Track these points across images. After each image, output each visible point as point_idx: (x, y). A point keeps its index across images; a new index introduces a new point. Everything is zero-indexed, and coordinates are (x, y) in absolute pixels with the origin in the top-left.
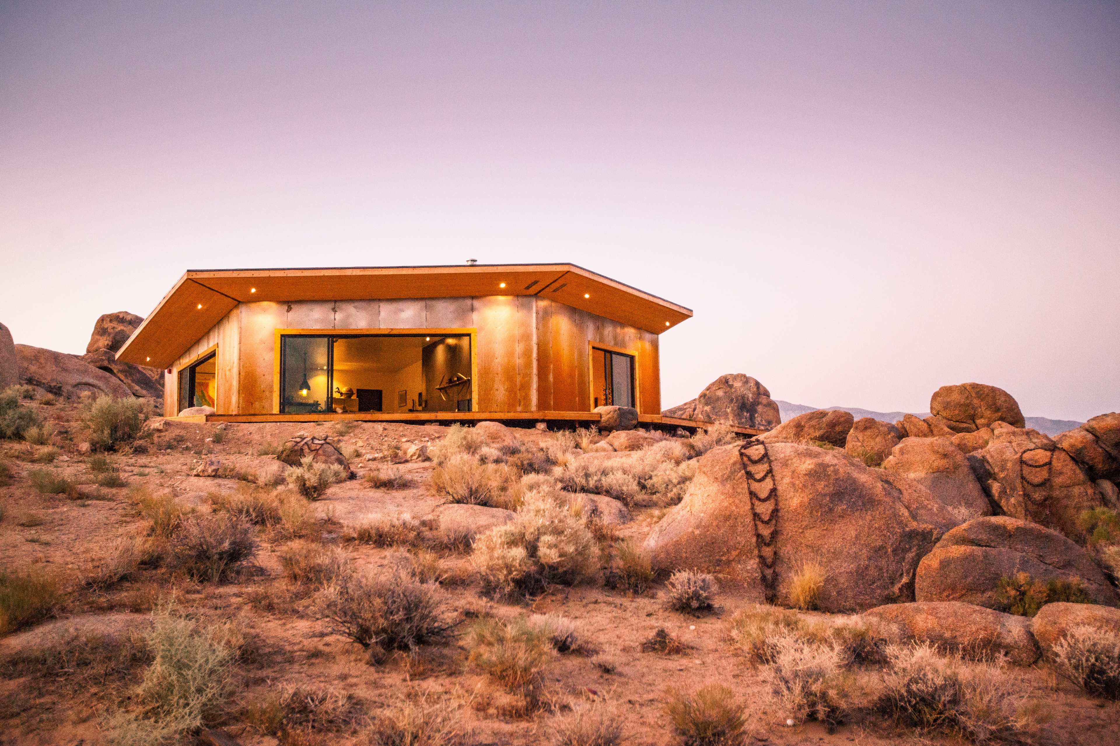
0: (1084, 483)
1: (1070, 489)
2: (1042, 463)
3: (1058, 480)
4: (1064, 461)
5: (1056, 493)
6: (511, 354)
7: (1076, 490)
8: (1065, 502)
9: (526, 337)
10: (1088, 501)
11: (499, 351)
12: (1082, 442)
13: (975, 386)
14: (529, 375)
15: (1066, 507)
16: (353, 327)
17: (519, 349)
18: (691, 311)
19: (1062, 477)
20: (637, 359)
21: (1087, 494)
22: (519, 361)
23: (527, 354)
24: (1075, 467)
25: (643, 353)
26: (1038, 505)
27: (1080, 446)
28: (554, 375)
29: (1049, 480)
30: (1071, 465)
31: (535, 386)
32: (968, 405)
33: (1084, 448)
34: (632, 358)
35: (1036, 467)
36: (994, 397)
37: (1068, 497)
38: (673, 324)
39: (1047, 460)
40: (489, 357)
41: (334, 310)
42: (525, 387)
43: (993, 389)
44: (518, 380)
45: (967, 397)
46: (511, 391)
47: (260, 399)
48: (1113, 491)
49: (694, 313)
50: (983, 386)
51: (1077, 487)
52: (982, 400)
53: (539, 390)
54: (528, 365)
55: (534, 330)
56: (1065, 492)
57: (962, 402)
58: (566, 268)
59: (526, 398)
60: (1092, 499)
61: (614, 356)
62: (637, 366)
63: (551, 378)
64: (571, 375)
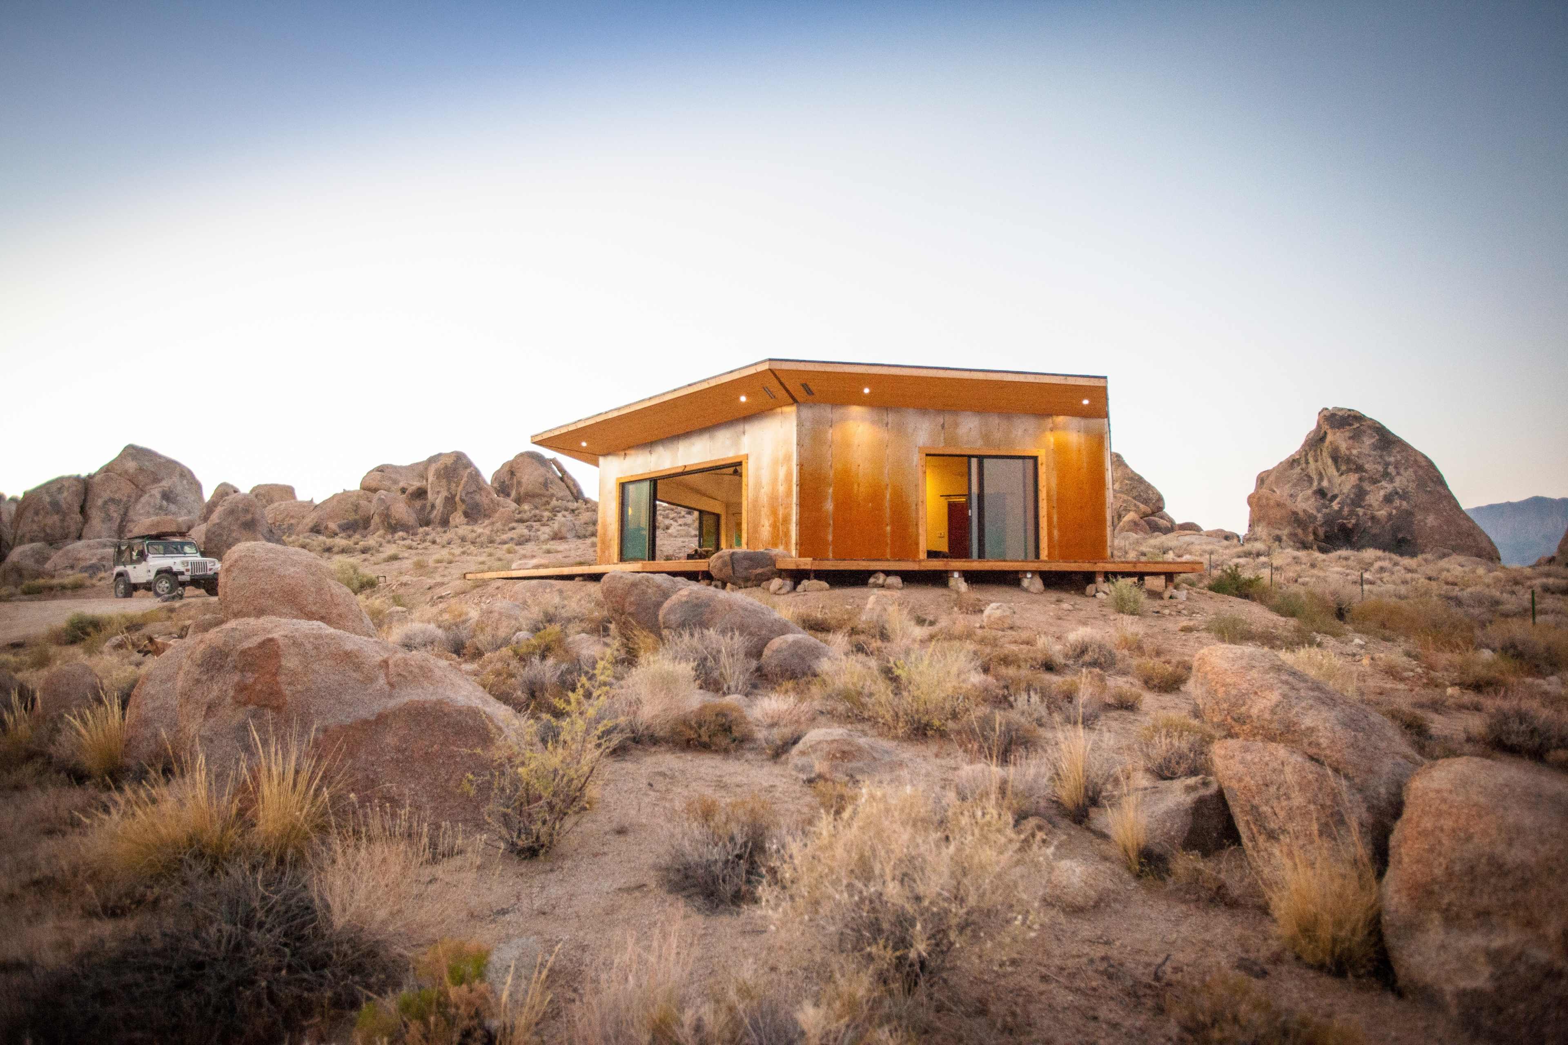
6: (775, 480)
9: (787, 458)
11: (766, 477)
17: (781, 474)
20: (1044, 460)
22: (781, 489)
23: (788, 478)
25: (1062, 449)
28: (836, 499)
31: (794, 518)
34: (1035, 459)
40: (758, 487)
44: (781, 512)
46: (774, 523)
54: (789, 493)
55: (795, 450)
59: (787, 535)
61: (986, 462)
62: (1042, 470)
63: (829, 506)
64: (876, 495)
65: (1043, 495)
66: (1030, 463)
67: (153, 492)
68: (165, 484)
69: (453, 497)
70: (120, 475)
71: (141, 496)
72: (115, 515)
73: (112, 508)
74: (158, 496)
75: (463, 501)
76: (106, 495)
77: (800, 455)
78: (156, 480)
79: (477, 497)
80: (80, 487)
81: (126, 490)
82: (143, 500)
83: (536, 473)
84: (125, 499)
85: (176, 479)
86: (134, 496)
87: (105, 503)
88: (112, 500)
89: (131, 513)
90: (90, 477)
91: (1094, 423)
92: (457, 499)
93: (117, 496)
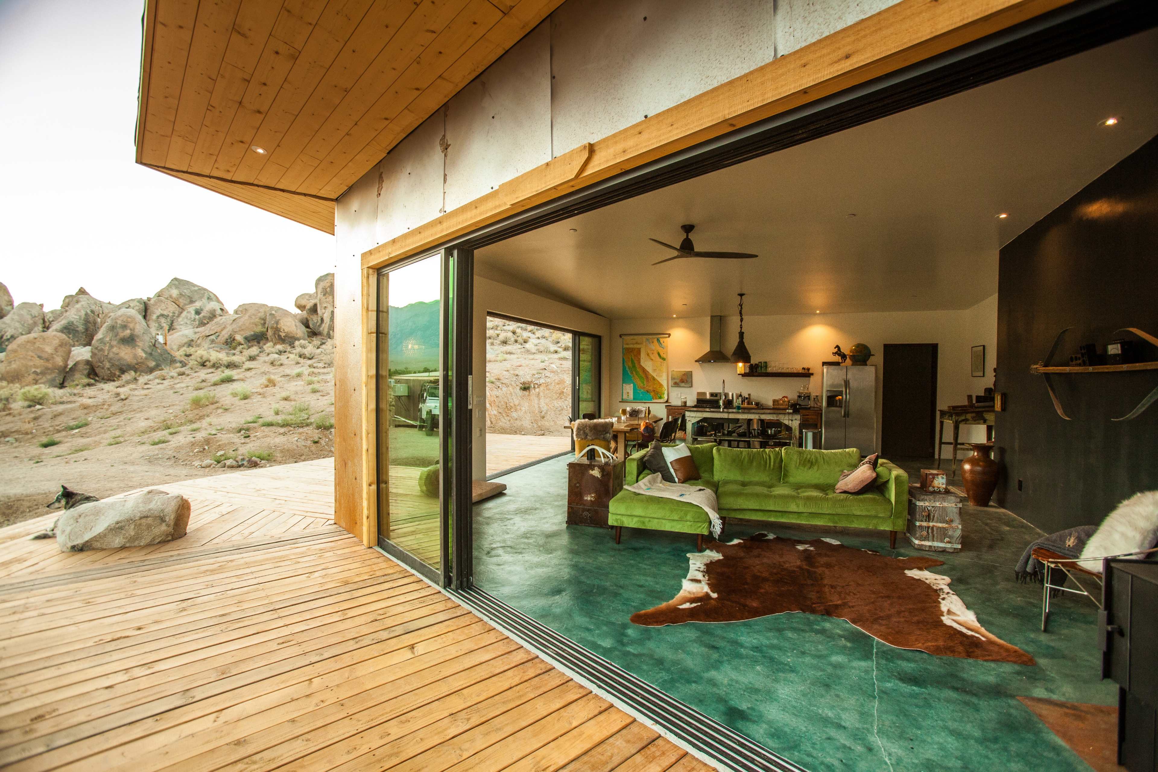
67: (189, 310)
68: (198, 305)
70: (167, 299)
71: (181, 313)
72: (165, 325)
73: (163, 320)
74: (193, 312)
76: (158, 312)
78: (192, 302)
80: (142, 306)
81: (171, 309)
82: (184, 314)
84: (171, 314)
85: (205, 300)
86: (177, 313)
87: (158, 317)
88: (162, 315)
89: (175, 324)
90: (149, 299)
93: (165, 313)
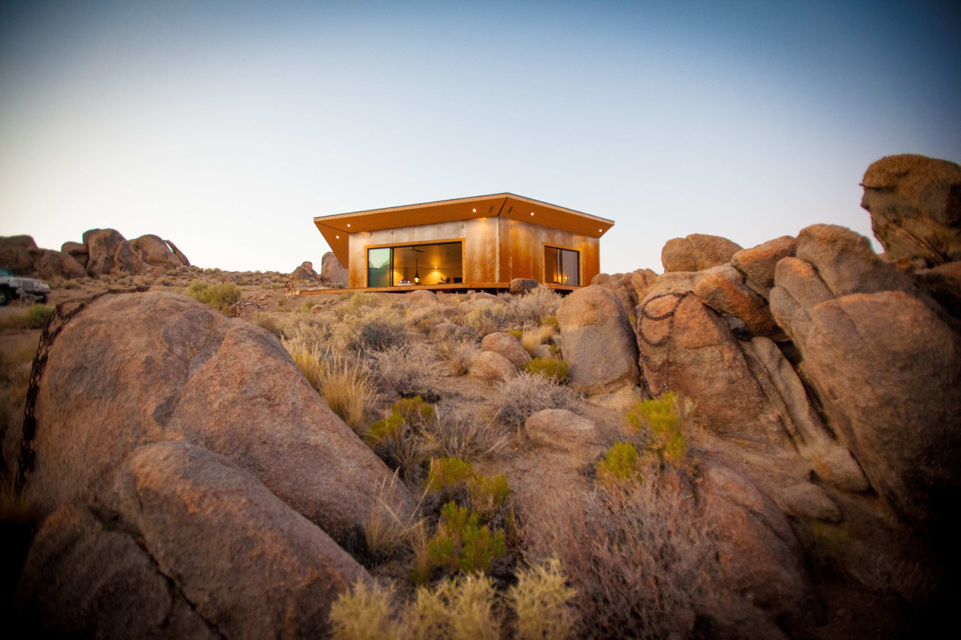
0: (720, 343)
1: (700, 351)
2: (664, 313)
3: (682, 339)
4: (692, 311)
5: (682, 357)
6: (484, 251)
7: (708, 354)
8: (692, 370)
9: (493, 241)
10: (724, 370)
11: (478, 249)
12: (716, 281)
13: (696, 237)
14: (494, 264)
15: (694, 376)
16: (402, 242)
17: (489, 248)
18: (613, 222)
19: (687, 334)
20: (581, 253)
21: (722, 360)
22: (489, 256)
23: (493, 250)
24: (707, 319)
25: (586, 249)
26: (659, 370)
27: (713, 287)
28: (513, 262)
29: (669, 338)
30: (702, 316)
31: (497, 269)
32: (689, 256)
33: (719, 290)
34: (578, 252)
35: (656, 319)
36: (714, 247)
37: (697, 362)
38: (604, 231)
39: (670, 310)
40: (473, 253)
41: (392, 233)
42: (492, 270)
43: (714, 239)
44: (488, 267)
45: (688, 249)
46: (484, 273)
47: (359, 283)
48: (771, 354)
49: (616, 223)
50: (704, 236)
51: (709, 349)
52: (702, 250)
53: (500, 272)
54: (494, 257)
55: (497, 237)
56: (693, 355)
57: (682, 254)
58: (505, 196)
59: (493, 277)
60: (730, 367)
61: (563, 251)
62: (581, 257)
63: (511, 265)
64: (527, 262)
65: (581, 267)
66: (576, 253)
69: (112, 258)
75: (120, 261)
77: (500, 239)
79: (129, 259)
83: (158, 248)
91: (596, 240)
92: (116, 259)
